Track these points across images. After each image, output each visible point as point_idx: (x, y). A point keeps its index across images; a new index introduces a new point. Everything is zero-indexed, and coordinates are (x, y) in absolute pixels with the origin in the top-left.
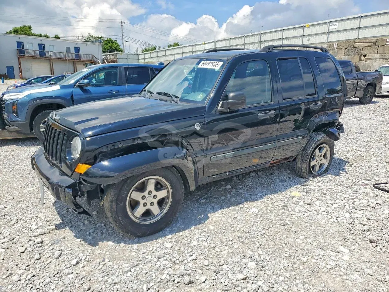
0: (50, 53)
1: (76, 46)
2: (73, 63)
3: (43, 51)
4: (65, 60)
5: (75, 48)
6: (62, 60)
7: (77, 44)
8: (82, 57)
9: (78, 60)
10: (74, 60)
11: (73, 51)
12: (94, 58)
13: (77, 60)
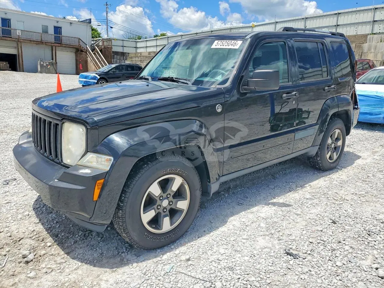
0: (19, 33)
1: (56, 25)
2: (50, 48)
3: (8, 28)
4: (41, 43)
5: (55, 27)
6: (35, 42)
7: (57, 22)
8: (64, 41)
9: (59, 45)
10: (53, 45)
11: (51, 31)
12: (81, 43)
13: (57, 45)
